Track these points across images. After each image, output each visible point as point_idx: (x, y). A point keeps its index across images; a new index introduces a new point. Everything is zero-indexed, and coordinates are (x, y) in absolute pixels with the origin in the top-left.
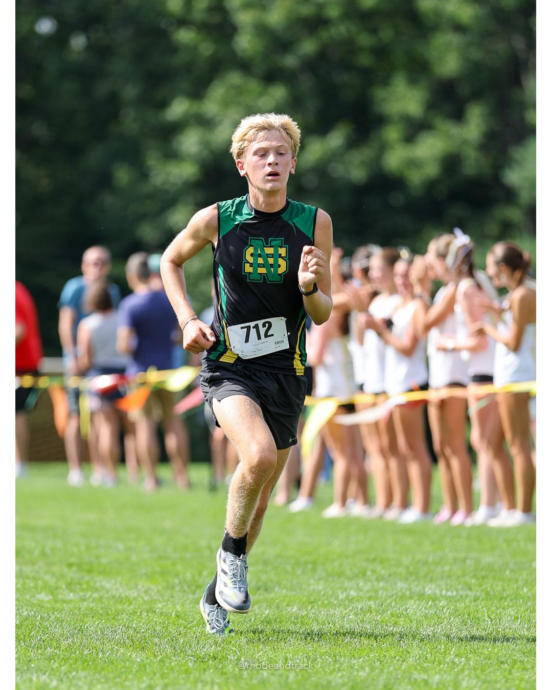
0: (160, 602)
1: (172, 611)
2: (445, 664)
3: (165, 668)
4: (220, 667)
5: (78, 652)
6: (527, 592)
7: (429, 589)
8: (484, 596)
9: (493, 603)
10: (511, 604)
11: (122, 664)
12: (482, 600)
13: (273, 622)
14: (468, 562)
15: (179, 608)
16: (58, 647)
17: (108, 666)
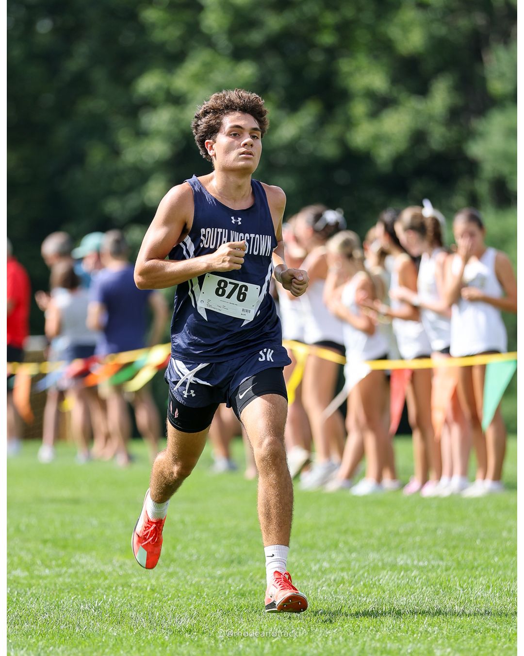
0: (135, 576)
1: (148, 585)
2: (418, 633)
3: (141, 641)
4: (196, 639)
5: (55, 627)
6: (498, 561)
7: (401, 560)
8: (455, 565)
9: (464, 572)
10: (482, 574)
11: (99, 639)
12: (454, 569)
13: (247, 594)
14: (439, 532)
15: (153, 582)
16: (35, 623)
17: (85, 640)
